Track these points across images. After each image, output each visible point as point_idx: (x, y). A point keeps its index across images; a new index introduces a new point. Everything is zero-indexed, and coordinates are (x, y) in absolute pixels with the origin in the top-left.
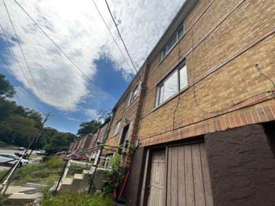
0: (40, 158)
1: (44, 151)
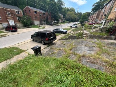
1: (80, 22)
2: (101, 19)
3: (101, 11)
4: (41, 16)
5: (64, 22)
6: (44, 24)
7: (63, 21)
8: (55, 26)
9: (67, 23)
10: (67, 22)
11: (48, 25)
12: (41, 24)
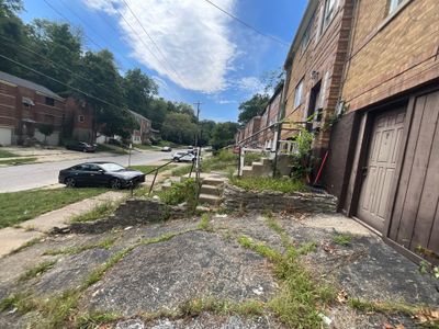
0: (210, 154)
1: (211, 148)
2: (266, 139)
3: (260, 120)
4: (27, 105)
5: (154, 143)
6: (44, 145)
7: (151, 140)
8: (105, 154)
9: (166, 148)
10: (169, 143)
11: (69, 148)
12: (20, 143)
